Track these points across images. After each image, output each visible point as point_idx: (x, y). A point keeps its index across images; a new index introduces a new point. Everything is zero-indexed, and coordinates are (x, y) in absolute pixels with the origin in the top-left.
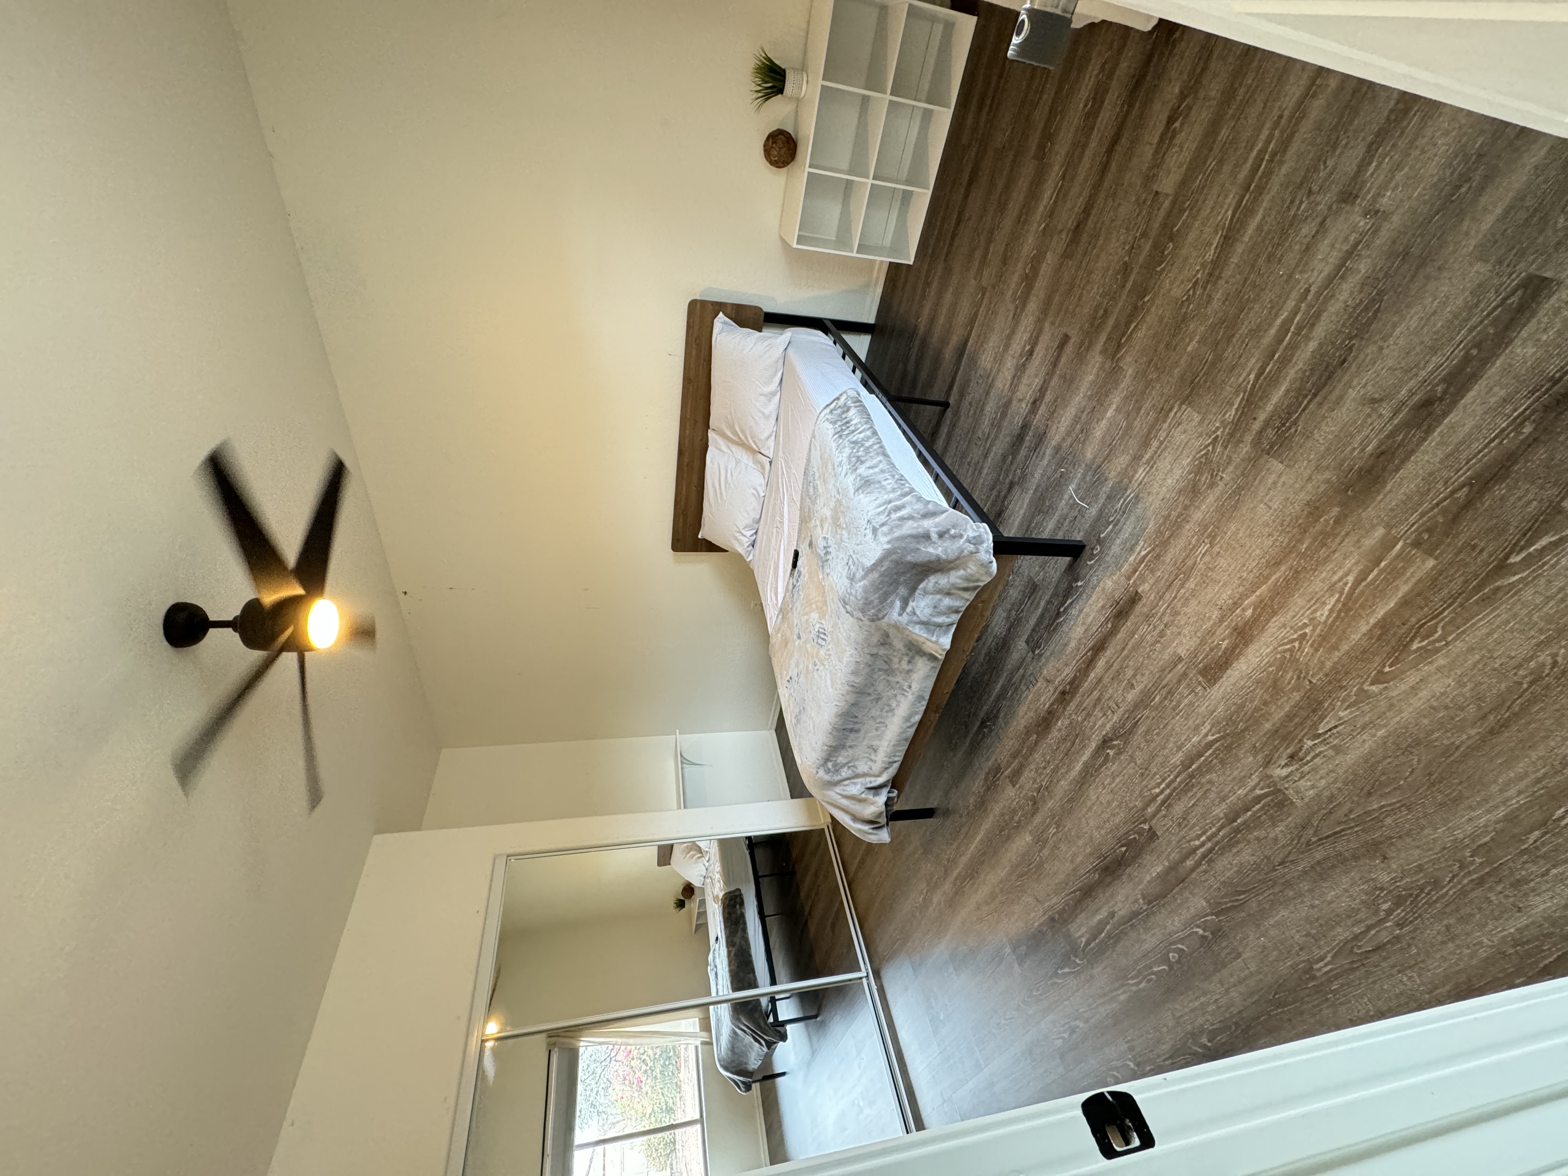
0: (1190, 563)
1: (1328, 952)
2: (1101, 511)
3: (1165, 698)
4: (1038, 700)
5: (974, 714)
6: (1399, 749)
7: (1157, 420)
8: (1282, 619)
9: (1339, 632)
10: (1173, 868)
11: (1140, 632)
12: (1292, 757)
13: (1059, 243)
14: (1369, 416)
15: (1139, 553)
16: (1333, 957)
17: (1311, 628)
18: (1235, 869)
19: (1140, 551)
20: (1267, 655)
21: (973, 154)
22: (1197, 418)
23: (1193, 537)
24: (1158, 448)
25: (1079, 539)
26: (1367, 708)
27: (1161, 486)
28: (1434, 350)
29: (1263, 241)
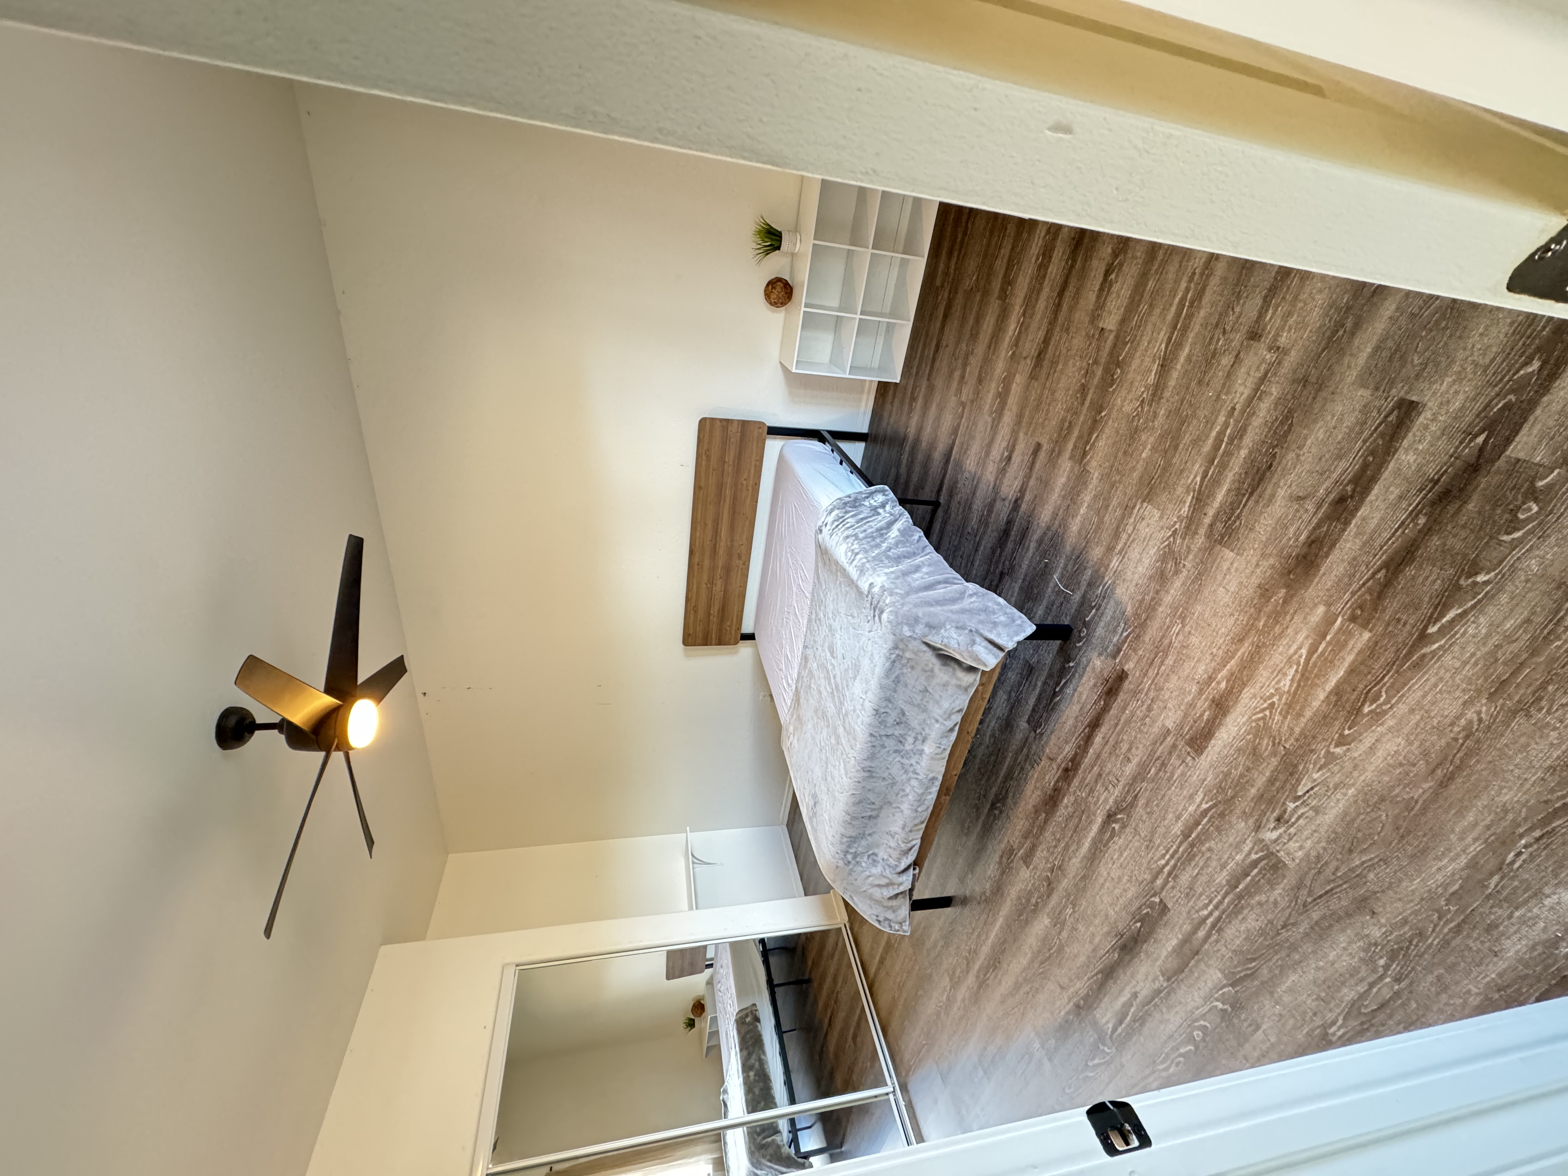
0: (1166, 642)
1: (1339, 1014)
2: (1084, 597)
3: (1160, 770)
4: (1044, 778)
5: (984, 796)
6: (1369, 806)
7: (1123, 517)
8: (1252, 691)
9: (1302, 700)
10: (1186, 940)
11: (1130, 708)
12: (1278, 820)
13: (1026, 366)
14: (1297, 511)
15: (1121, 635)
16: (1345, 1019)
17: (1277, 697)
18: (1244, 936)
19: (1122, 632)
20: (1244, 724)
21: (946, 295)
22: (1157, 514)
23: (1166, 618)
24: (1128, 539)
25: (1066, 623)
26: (1336, 769)
27: (1133, 573)
28: (1339, 457)
29: (1193, 369)
